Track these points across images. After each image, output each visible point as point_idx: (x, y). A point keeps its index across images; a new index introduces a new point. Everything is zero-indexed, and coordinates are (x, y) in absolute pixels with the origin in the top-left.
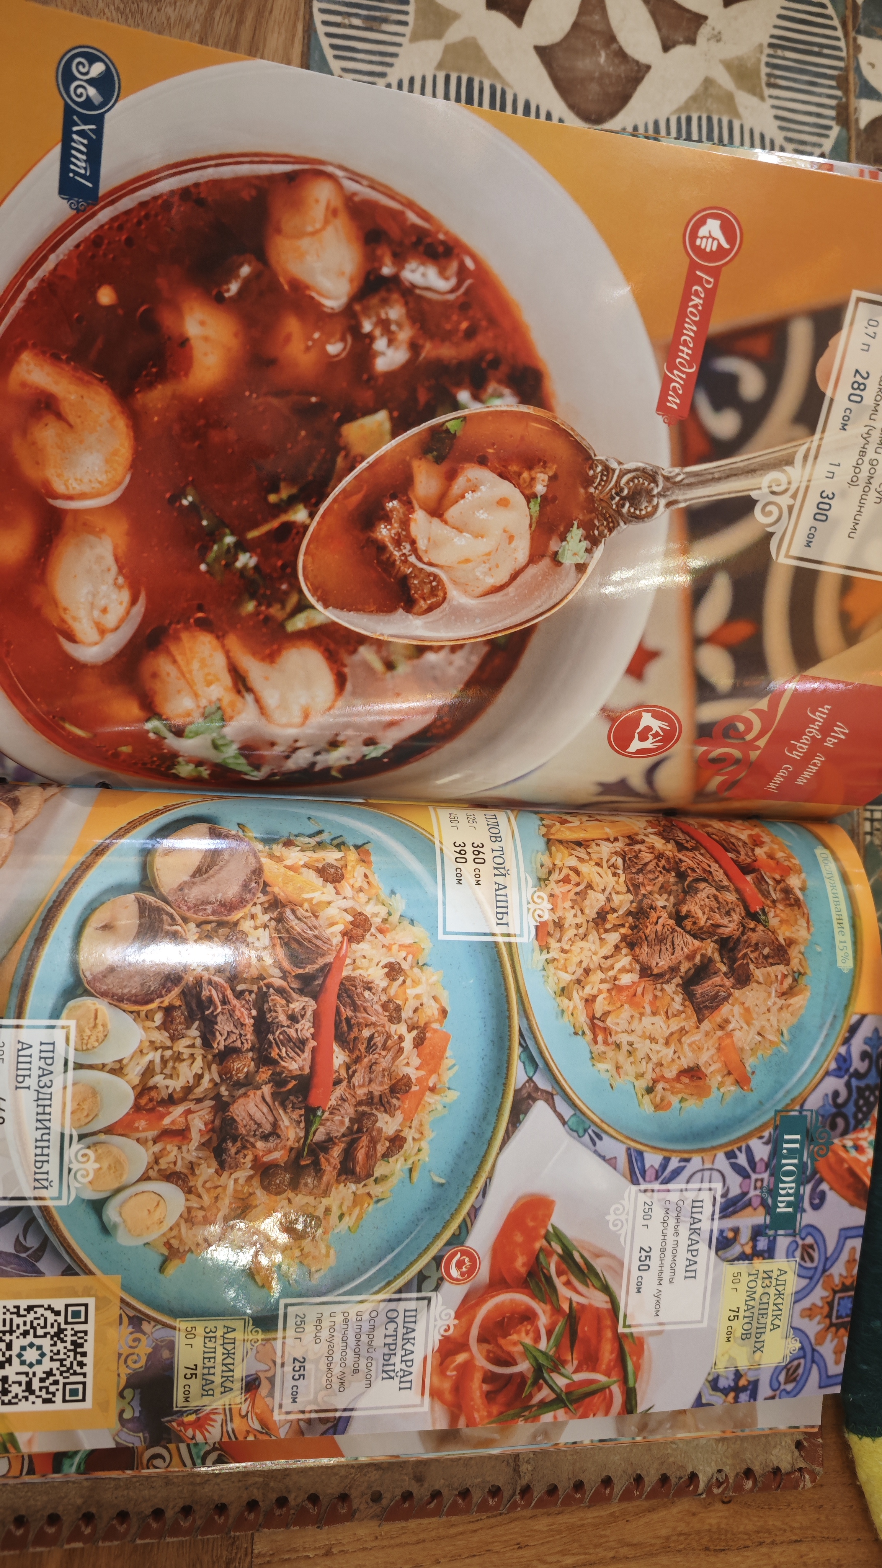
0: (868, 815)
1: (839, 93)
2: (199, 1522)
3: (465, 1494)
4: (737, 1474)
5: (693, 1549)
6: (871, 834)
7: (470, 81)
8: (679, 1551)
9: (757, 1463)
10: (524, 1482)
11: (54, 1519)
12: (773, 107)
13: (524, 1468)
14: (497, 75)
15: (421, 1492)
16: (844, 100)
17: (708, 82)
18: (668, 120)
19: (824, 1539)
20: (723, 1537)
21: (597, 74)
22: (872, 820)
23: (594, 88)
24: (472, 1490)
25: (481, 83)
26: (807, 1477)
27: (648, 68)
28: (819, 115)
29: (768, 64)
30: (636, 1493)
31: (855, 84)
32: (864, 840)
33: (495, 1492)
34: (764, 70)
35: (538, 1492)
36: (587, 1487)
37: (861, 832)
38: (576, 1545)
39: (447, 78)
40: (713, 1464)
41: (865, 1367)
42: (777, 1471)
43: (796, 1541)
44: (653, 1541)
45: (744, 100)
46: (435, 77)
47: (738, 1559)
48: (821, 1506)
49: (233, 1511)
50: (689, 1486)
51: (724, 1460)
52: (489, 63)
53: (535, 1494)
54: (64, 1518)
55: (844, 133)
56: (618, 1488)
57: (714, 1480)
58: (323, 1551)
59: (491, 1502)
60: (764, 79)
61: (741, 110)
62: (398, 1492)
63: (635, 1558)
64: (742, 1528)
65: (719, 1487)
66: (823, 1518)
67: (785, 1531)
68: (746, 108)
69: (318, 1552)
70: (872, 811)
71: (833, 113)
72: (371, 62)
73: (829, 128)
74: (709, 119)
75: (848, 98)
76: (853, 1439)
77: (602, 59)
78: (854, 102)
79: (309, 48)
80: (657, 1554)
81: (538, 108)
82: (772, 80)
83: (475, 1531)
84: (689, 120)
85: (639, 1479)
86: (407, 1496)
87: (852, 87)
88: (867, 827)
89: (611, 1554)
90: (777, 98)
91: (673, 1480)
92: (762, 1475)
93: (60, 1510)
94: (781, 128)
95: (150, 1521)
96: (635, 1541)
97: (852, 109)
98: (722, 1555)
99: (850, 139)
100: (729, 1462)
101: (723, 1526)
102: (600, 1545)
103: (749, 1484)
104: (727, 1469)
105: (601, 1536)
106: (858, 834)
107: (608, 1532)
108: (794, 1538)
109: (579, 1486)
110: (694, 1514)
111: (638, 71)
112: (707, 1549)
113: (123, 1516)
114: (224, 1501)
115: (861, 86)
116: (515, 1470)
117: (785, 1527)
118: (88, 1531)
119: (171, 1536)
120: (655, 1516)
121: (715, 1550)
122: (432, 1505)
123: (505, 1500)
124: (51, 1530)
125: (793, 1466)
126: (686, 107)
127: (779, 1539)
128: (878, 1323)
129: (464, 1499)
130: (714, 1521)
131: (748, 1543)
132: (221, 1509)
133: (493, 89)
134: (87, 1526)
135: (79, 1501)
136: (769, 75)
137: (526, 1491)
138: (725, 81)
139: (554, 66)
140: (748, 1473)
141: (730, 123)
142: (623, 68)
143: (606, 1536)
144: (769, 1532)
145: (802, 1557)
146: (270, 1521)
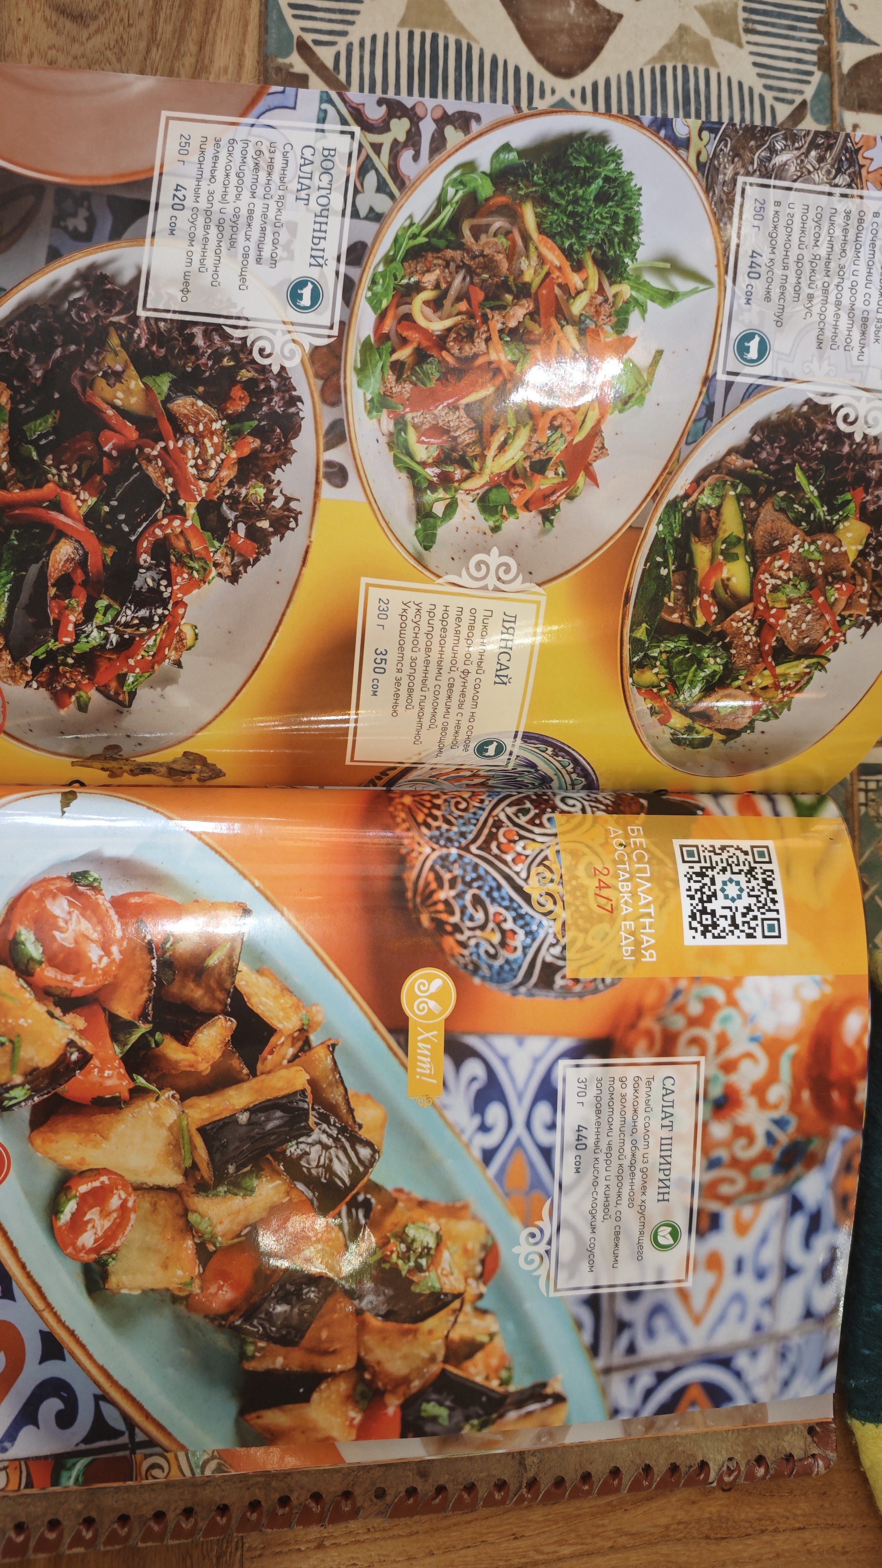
0: (862, 785)
1: (820, 37)
2: (201, 1524)
3: (470, 1488)
4: (749, 1462)
5: (694, 1538)
6: (866, 805)
7: (435, 37)
8: (679, 1540)
9: (769, 1450)
10: (530, 1475)
11: (54, 1525)
12: (752, 53)
13: (529, 1461)
14: (462, 29)
15: (425, 1488)
16: (825, 44)
17: (683, 30)
18: (641, 71)
19: (828, 1526)
20: (724, 1526)
21: (566, 25)
22: (867, 791)
23: (564, 39)
24: (478, 1484)
25: (446, 38)
26: (821, 1463)
27: (620, 16)
28: (799, 61)
29: (745, 9)
30: (645, 1483)
31: (837, 27)
32: (859, 811)
33: (501, 1485)
34: (742, 15)
35: (545, 1485)
36: (595, 1479)
37: (856, 803)
38: (573, 1535)
39: (411, 34)
40: (724, 1452)
41: (867, 1352)
42: (789, 1457)
43: (799, 1529)
44: (652, 1530)
45: (721, 47)
46: (398, 34)
47: (740, 1547)
48: (825, 1493)
49: (235, 1512)
50: (699, 1475)
51: (735, 1447)
52: (454, 18)
53: (542, 1486)
54: (64, 1523)
55: (827, 79)
56: (627, 1479)
57: (725, 1468)
58: (315, 1544)
59: (497, 1496)
60: (741, 24)
61: (718, 58)
62: (402, 1489)
63: (634, 1547)
64: (743, 1516)
65: (730, 1475)
66: (827, 1505)
67: (788, 1518)
68: (723, 55)
69: (310, 1545)
70: (866, 781)
71: (814, 58)
72: (330, 21)
73: (810, 73)
74: (685, 69)
75: (829, 42)
76: (855, 1424)
77: (572, 10)
78: (836, 46)
79: (266, 8)
80: (656, 1544)
81: (505, 62)
82: (750, 26)
83: (470, 1522)
84: (663, 70)
85: (648, 1469)
86: (412, 1492)
87: (834, 30)
88: (862, 798)
89: (609, 1544)
90: (756, 44)
91: (683, 1469)
92: (773, 1462)
93: (60, 1515)
94: (760, 75)
95: (152, 1523)
96: (634, 1530)
97: (834, 53)
98: (723, 1543)
99: (832, 85)
100: (740, 1449)
101: (724, 1514)
102: (598, 1535)
103: (761, 1471)
104: (738, 1457)
105: (598, 1526)
106: (852, 805)
107: (606, 1522)
108: (797, 1525)
109: (586, 1477)
110: (694, 1503)
111: (610, 20)
112: (707, 1537)
113: (124, 1519)
114: (225, 1502)
115: (843, 29)
116: (520, 1463)
117: (788, 1514)
118: (89, 1535)
119: (172, 1538)
120: (654, 1505)
121: (716, 1539)
122: (437, 1501)
123: (511, 1494)
124: (52, 1536)
125: (806, 1452)
126: (660, 57)
127: (782, 1527)
128: (879, 1307)
129: (469, 1494)
130: (714, 1510)
131: (750, 1531)
132: (223, 1509)
133: (458, 44)
134: (88, 1530)
135: (79, 1506)
136: (746, 20)
137: (533, 1484)
138: (701, 28)
139: (522, 18)
140: (760, 1460)
141: (707, 72)
142: (593, 17)
143: (603, 1526)
144: (771, 1519)
145: (805, 1544)
146: (273, 1521)
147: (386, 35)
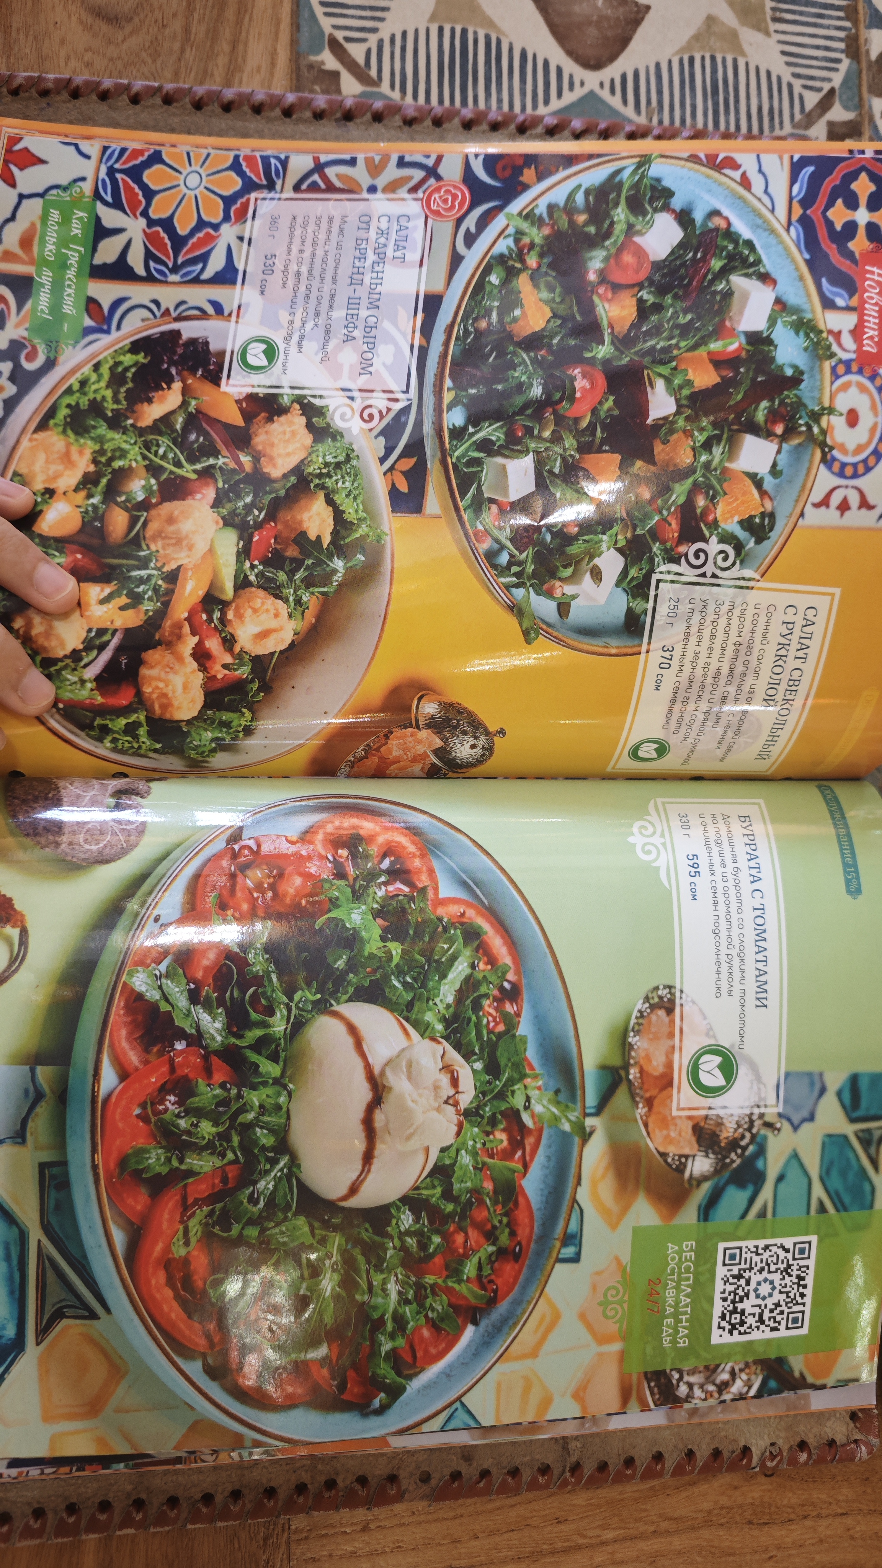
1: (847, 24)
2: (249, 1506)
3: (515, 1472)
4: (791, 1447)
5: (736, 1523)
7: (464, 32)
8: (722, 1525)
9: (811, 1436)
10: (573, 1459)
11: (105, 1506)
12: (779, 42)
13: (572, 1445)
14: (491, 24)
15: (469, 1472)
16: (853, 31)
17: (711, 20)
18: (670, 62)
19: (871, 1512)
20: (767, 1511)
21: (595, 18)
23: (592, 32)
24: (522, 1468)
25: (475, 33)
26: (863, 1448)
27: (648, 8)
28: (827, 49)
30: (689, 1468)
31: (865, 14)
33: (545, 1470)
35: (588, 1469)
36: (638, 1463)
38: (616, 1519)
39: (441, 30)
40: (766, 1437)
42: (832, 1443)
43: (842, 1514)
44: (695, 1515)
45: (749, 37)
46: (428, 30)
47: (783, 1532)
48: (867, 1479)
49: (282, 1494)
50: (742, 1460)
51: (777, 1433)
52: (483, 12)
53: (585, 1471)
54: (115, 1504)
55: (855, 66)
56: (670, 1463)
57: (767, 1454)
58: (361, 1527)
60: (769, 13)
61: (746, 47)
62: (447, 1472)
63: (677, 1532)
64: (785, 1502)
65: (772, 1460)
66: (869, 1491)
67: (830, 1504)
68: (751, 44)
69: (355, 1528)
71: (842, 45)
72: (361, 18)
73: (838, 61)
74: (713, 58)
75: (857, 29)
78: (864, 33)
79: (298, 6)
80: (699, 1528)
81: (535, 56)
82: (778, 14)
84: (692, 60)
85: (690, 1454)
86: (456, 1476)
87: (861, 17)
89: (652, 1528)
90: (784, 32)
91: (726, 1454)
92: (816, 1448)
93: (110, 1497)
94: (788, 64)
95: (200, 1505)
96: (677, 1515)
97: (862, 40)
98: (766, 1529)
99: (860, 72)
100: (783, 1434)
101: (766, 1499)
102: (641, 1519)
103: (803, 1457)
104: (780, 1442)
105: (641, 1511)
107: (649, 1507)
108: (840, 1511)
109: (629, 1462)
110: (736, 1488)
111: (638, 12)
112: (750, 1522)
113: (173, 1501)
114: (272, 1484)
115: (871, 16)
116: (563, 1448)
117: (831, 1500)
118: (139, 1517)
119: (221, 1520)
120: (696, 1490)
121: (758, 1524)
122: (482, 1484)
123: (555, 1478)
124: (103, 1517)
125: (848, 1437)
126: (688, 47)
127: (824, 1512)
129: (513, 1478)
130: (756, 1495)
131: (793, 1516)
132: (271, 1492)
133: (488, 38)
134: (138, 1512)
135: (129, 1488)
136: (774, 9)
137: (576, 1468)
138: (728, 18)
139: (550, 11)
140: (803, 1445)
141: (735, 61)
142: (621, 10)
143: (646, 1510)
144: (814, 1505)
145: (848, 1530)
146: (319, 1504)
147: (416, 31)
